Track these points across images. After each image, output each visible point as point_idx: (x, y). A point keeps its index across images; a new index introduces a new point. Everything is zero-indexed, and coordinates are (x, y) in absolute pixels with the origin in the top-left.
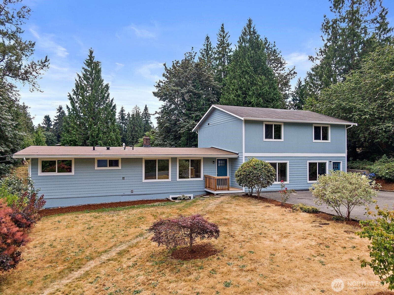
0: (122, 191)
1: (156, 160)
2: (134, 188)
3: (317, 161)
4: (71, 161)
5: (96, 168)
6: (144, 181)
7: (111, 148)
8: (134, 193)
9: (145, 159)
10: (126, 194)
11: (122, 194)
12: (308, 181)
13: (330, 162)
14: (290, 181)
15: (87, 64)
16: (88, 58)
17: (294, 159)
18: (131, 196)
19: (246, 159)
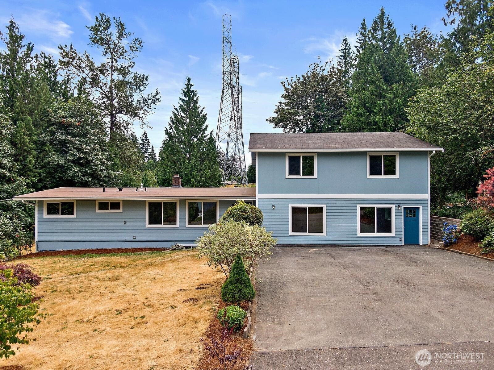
0: (123, 236)
1: (161, 203)
2: (137, 234)
3: (376, 206)
4: (73, 203)
5: (97, 211)
6: (148, 226)
7: (124, 189)
8: (137, 240)
9: (149, 202)
10: (128, 240)
11: (123, 239)
12: (359, 234)
13: (399, 206)
14: (329, 233)
15: (184, 94)
16: (186, 87)
17: (335, 202)
18: (133, 242)
19: (260, 202)
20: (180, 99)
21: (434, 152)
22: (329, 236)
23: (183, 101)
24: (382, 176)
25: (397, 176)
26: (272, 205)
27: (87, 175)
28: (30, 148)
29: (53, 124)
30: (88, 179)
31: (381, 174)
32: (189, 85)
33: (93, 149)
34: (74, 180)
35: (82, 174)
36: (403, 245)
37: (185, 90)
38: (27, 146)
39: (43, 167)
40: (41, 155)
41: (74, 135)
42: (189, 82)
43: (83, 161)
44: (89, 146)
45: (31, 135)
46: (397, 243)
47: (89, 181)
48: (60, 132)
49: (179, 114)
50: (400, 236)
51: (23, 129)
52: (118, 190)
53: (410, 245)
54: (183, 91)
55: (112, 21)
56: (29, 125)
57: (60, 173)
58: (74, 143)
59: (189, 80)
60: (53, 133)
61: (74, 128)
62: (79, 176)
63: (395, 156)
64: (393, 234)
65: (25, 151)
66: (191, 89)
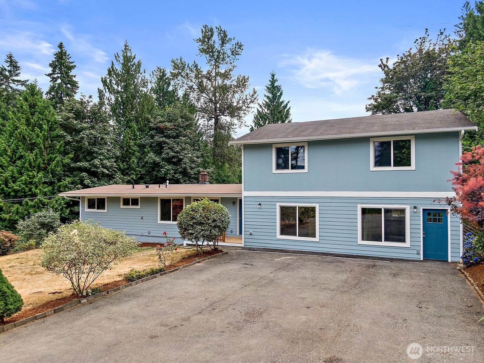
0: (140, 231)
1: (171, 199)
2: (151, 229)
3: (383, 206)
5: (122, 206)
6: (159, 222)
7: (150, 186)
8: (151, 234)
9: (162, 198)
10: (144, 234)
11: (141, 234)
12: (360, 242)
13: (415, 208)
14: (322, 238)
15: (268, 90)
16: (270, 83)
17: (330, 201)
18: (149, 237)
19: (246, 199)
20: (265, 96)
21: (463, 132)
22: (321, 241)
23: (268, 97)
24: (392, 168)
25: (413, 167)
26: (258, 203)
27: (178, 173)
28: (134, 151)
29: (153, 129)
30: (179, 176)
31: (390, 165)
32: (273, 81)
33: (184, 149)
34: (167, 177)
35: (174, 172)
36: (422, 259)
37: (269, 86)
38: (132, 149)
39: (144, 166)
40: (142, 157)
41: (168, 137)
42: (273, 79)
43: (175, 160)
44: (180, 146)
45: (135, 140)
46: (414, 257)
47: (180, 178)
48: (158, 136)
49: (264, 111)
50: (417, 248)
51: (129, 134)
52: (145, 187)
53: (433, 260)
54: (268, 88)
55: (215, 30)
56: (134, 131)
57: (156, 172)
58: (168, 144)
59: (273, 75)
60: (152, 137)
61: (169, 130)
62: (170, 173)
63: (409, 141)
64: (407, 244)
65: (130, 153)
66: (275, 85)
